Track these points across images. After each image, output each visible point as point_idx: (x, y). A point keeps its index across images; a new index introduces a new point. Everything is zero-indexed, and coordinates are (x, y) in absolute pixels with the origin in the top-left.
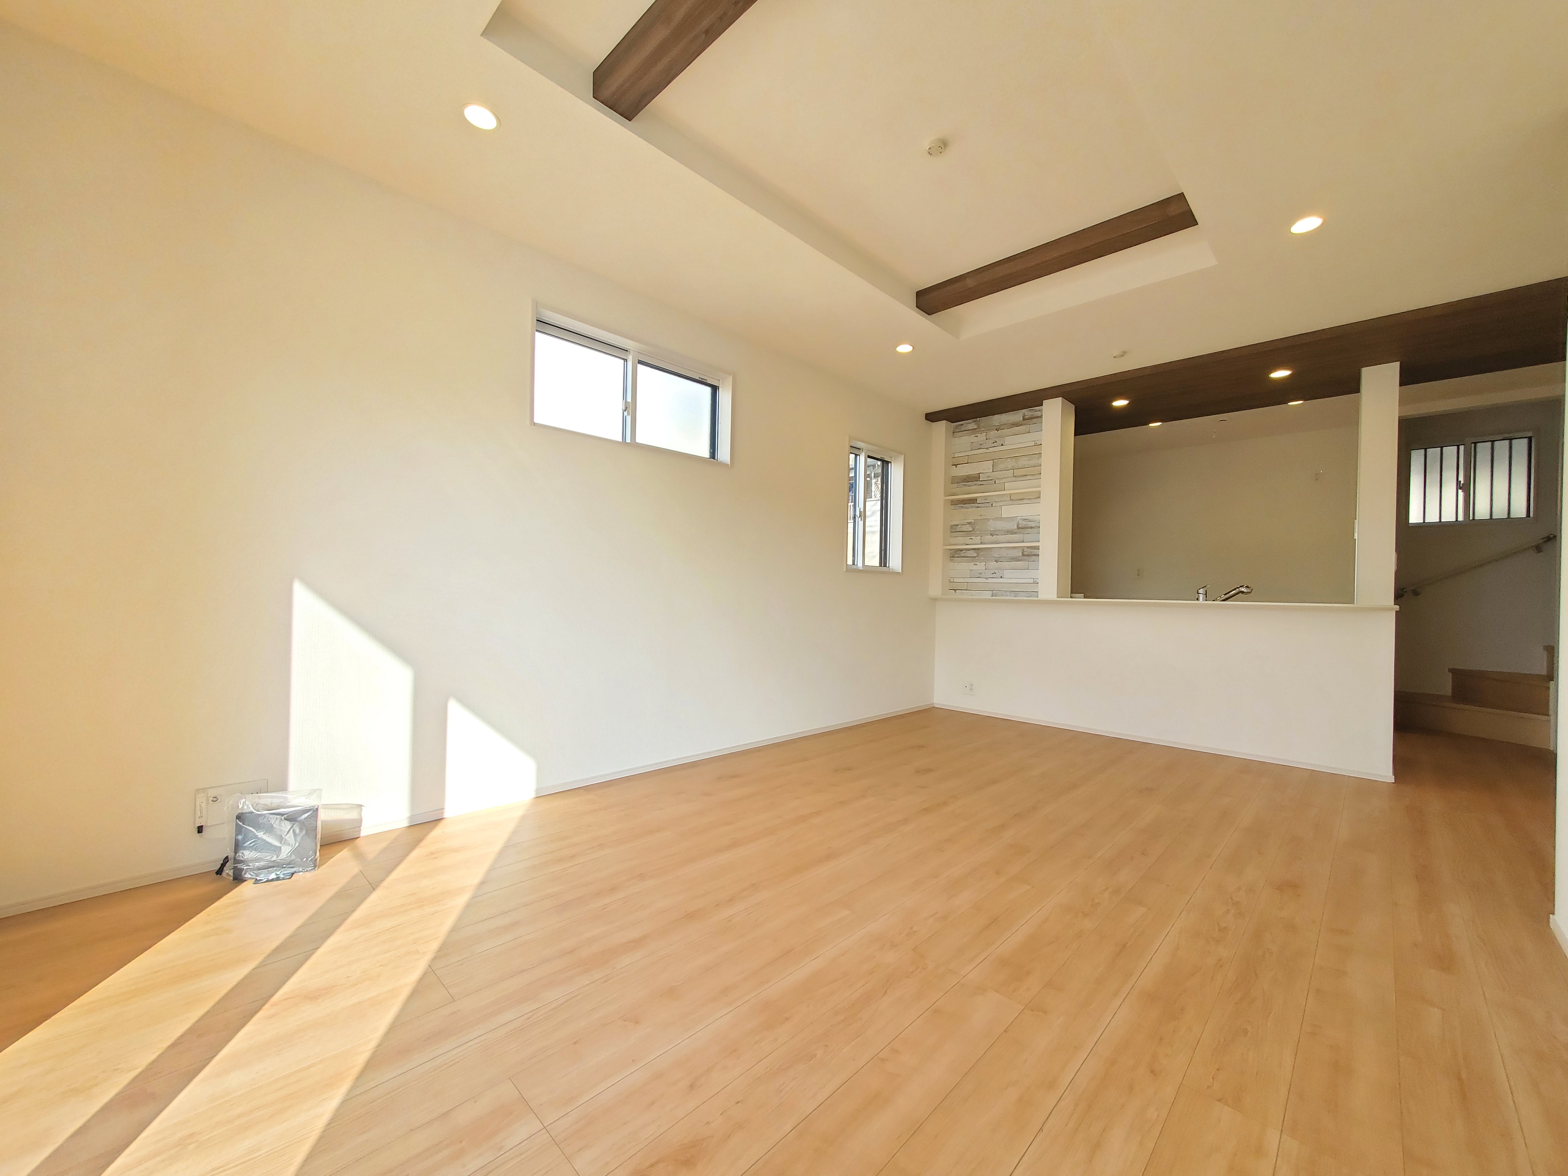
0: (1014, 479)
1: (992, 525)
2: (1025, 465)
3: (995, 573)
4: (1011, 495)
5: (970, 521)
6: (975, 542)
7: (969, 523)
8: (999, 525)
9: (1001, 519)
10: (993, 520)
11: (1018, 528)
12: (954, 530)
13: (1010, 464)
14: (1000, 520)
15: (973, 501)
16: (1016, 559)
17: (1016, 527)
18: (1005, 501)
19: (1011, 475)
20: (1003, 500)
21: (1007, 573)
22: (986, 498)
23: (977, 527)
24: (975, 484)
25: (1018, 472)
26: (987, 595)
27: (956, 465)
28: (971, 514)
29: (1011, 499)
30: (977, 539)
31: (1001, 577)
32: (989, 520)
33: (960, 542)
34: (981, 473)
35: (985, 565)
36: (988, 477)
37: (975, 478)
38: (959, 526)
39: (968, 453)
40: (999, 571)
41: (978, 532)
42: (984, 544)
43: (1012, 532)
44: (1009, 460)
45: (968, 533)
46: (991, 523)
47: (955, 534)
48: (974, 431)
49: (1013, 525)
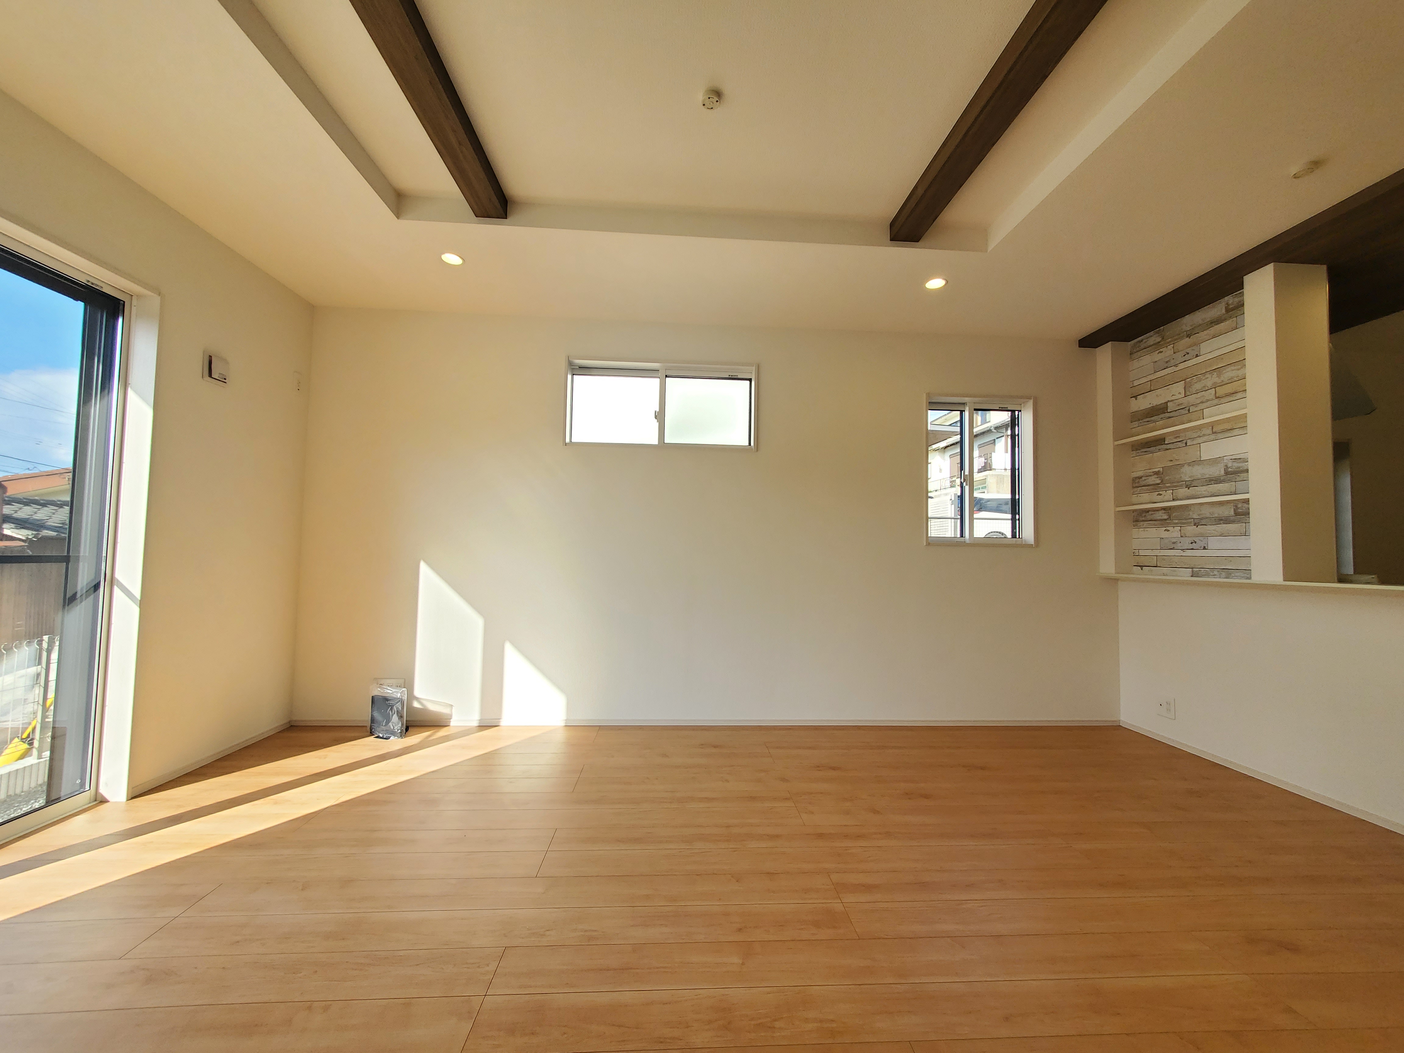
0: (1216, 401)
1: (1188, 473)
2: (1232, 378)
3: (1196, 542)
4: (1212, 425)
5: (1157, 470)
6: (1165, 500)
7: (1157, 473)
8: (1198, 471)
9: (1199, 462)
10: (1189, 464)
11: (1227, 473)
12: (1137, 485)
13: (1211, 380)
14: (1199, 465)
15: (1160, 441)
16: (1226, 520)
17: (1223, 472)
18: (1204, 435)
19: (1213, 397)
20: (1202, 433)
21: (1213, 542)
22: (1178, 433)
23: (1167, 478)
24: (1162, 418)
25: (1222, 391)
26: (1185, 575)
27: (1136, 397)
28: (1159, 459)
29: (1214, 430)
30: (1168, 494)
31: (1204, 548)
32: (1182, 465)
33: (1145, 501)
34: (1169, 401)
35: (1180, 531)
36: (1178, 405)
37: (1160, 410)
38: (1141, 479)
40: (1201, 538)
41: (1169, 485)
42: (1178, 500)
43: (1217, 481)
44: (1208, 375)
45: (1155, 488)
46: (1186, 469)
47: (1136, 489)
48: (1157, 346)
49: (1218, 471)
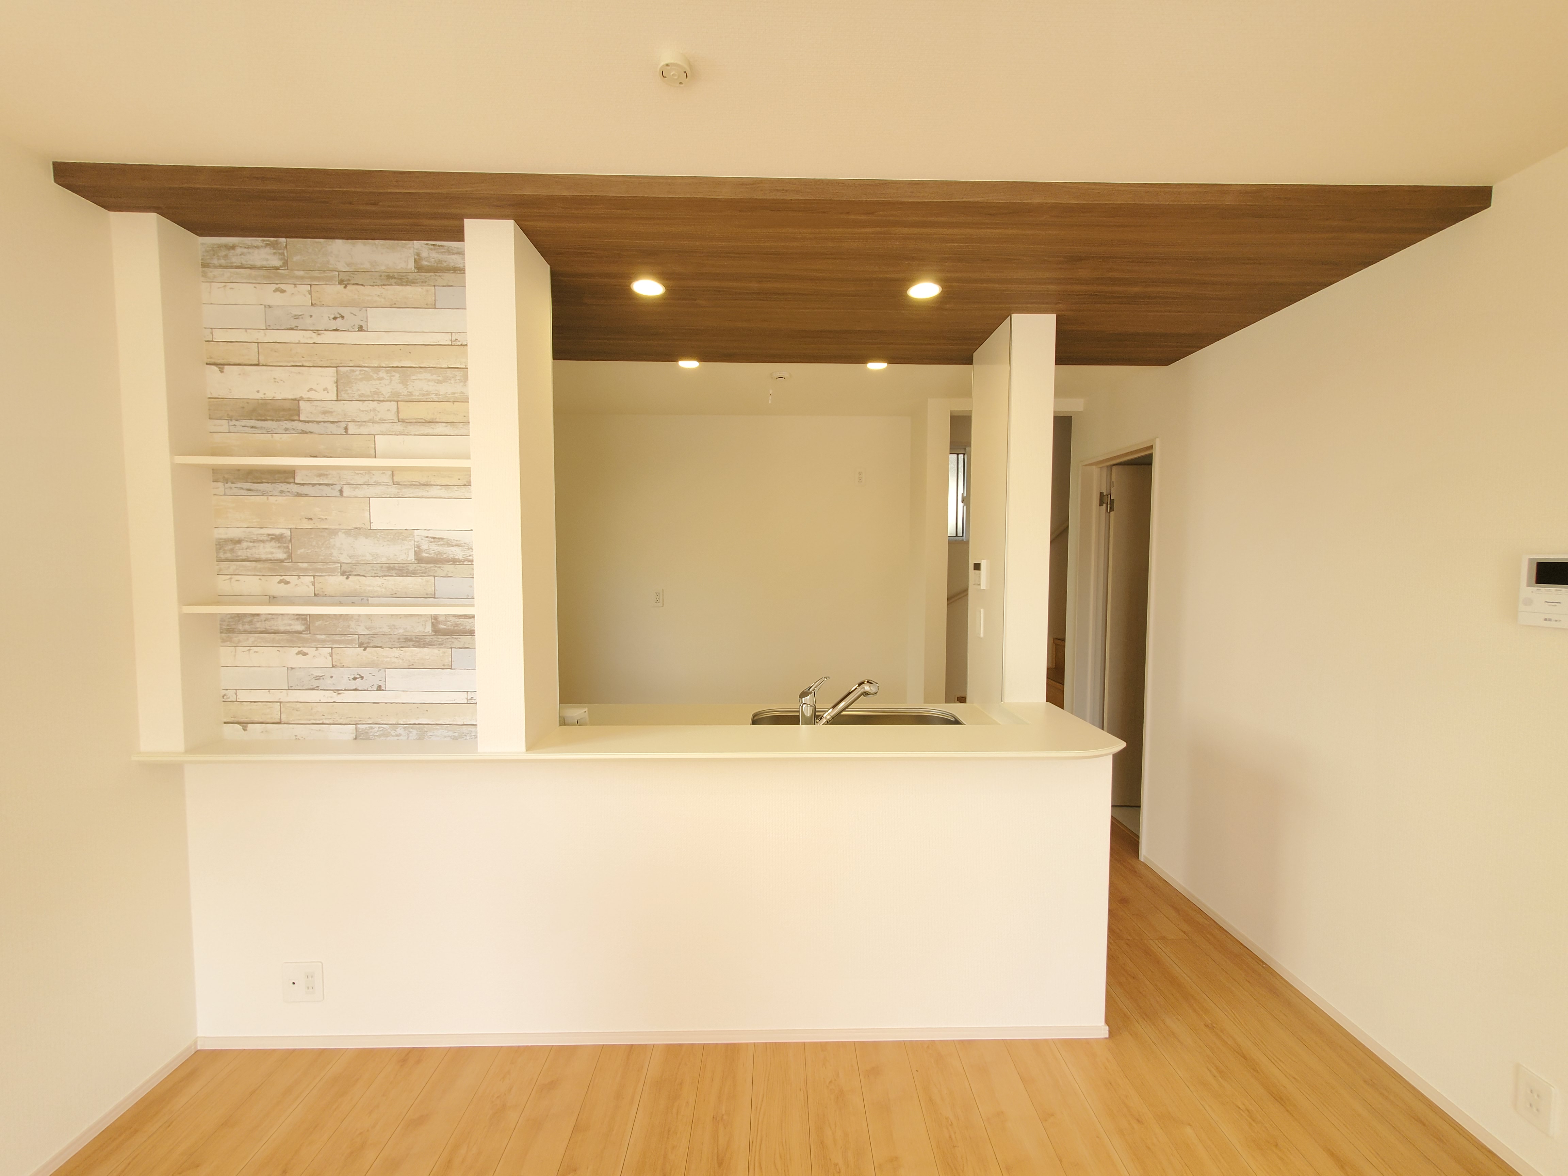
0: (399, 427)
1: (345, 548)
2: (428, 393)
3: (362, 677)
4: (393, 471)
5: (277, 532)
6: (296, 593)
7: (277, 538)
8: (365, 548)
9: (369, 532)
10: (348, 532)
11: (419, 560)
12: (228, 556)
13: (388, 385)
14: (366, 536)
15: (286, 475)
16: (419, 642)
17: (412, 557)
18: (377, 484)
19: (392, 416)
20: (372, 482)
21: (394, 678)
22: (321, 471)
23: (299, 552)
24: (286, 429)
25: (410, 411)
26: (340, 736)
27: (220, 366)
28: (279, 511)
29: (396, 479)
30: (303, 585)
31: (379, 689)
32: (333, 532)
33: (249, 593)
34: (302, 399)
35: (331, 655)
36: (325, 413)
37: (286, 412)
38: (245, 544)
39: (260, 336)
40: (374, 671)
41: (305, 565)
42: (325, 602)
43: (402, 570)
44: (382, 374)
45: (275, 566)
46: (341, 540)
47: (224, 565)
48: (271, 274)
49: (404, 554)
